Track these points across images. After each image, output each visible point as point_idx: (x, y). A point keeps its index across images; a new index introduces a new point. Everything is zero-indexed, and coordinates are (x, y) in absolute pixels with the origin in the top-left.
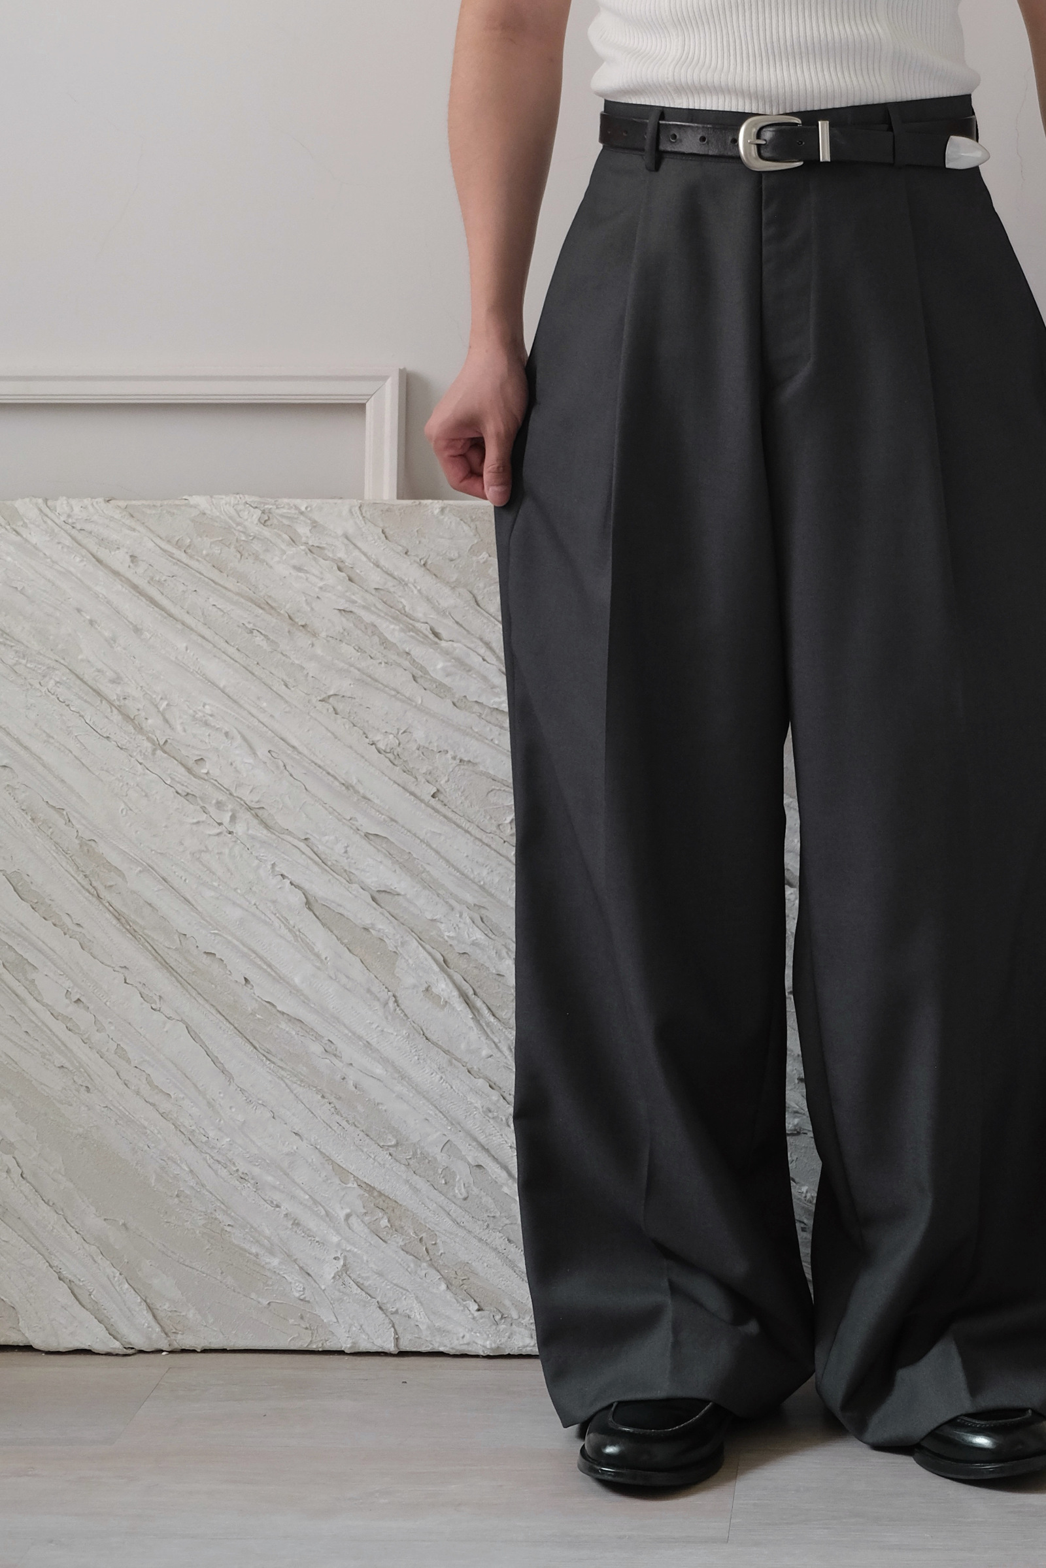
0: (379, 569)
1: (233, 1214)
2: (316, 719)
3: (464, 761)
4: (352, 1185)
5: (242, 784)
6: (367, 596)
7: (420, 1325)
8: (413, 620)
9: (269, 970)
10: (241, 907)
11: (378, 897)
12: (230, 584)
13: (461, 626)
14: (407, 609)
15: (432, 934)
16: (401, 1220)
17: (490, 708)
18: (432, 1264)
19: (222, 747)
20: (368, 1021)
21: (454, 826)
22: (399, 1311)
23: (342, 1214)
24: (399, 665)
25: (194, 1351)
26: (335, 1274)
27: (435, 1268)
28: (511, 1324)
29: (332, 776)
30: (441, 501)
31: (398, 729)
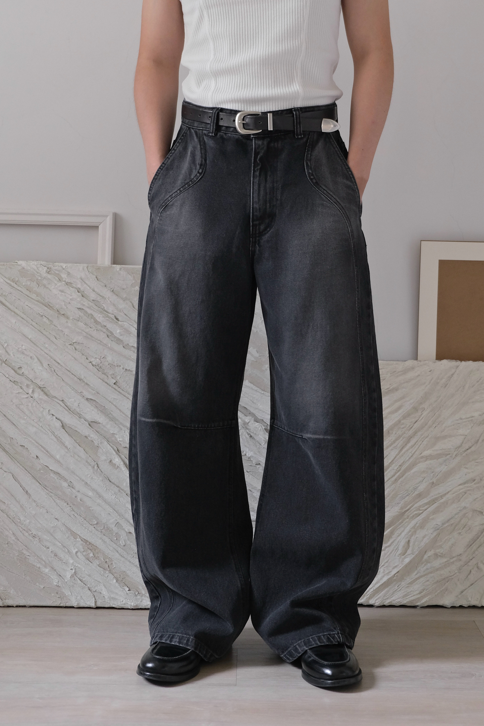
0: (94, 292)
1: (30, 551)
2: (68, 352)
4: (79, 540)
5: (37, 377)
6: (90, 303)
7: (105, 597)
8: (108, 313)
9: (47, 453)
10: (35, 427)
11: (92, 424)
12: (34, 296)
13: (127, 316)
14: (105, 308)
15: (112, 439)
16: (98, 554)
18: (110, 572)
19: (29, 362)
20: (86, 474)
21: (123, 396)
22: (97, 591)
23: (74, 551)
24: (102, 331)
25: (13, 607)
26: (71, 576)
27: (112, 574)
28: (142, 596)
29: (74, 375)
30: (120, 265)
31: (101, 357)
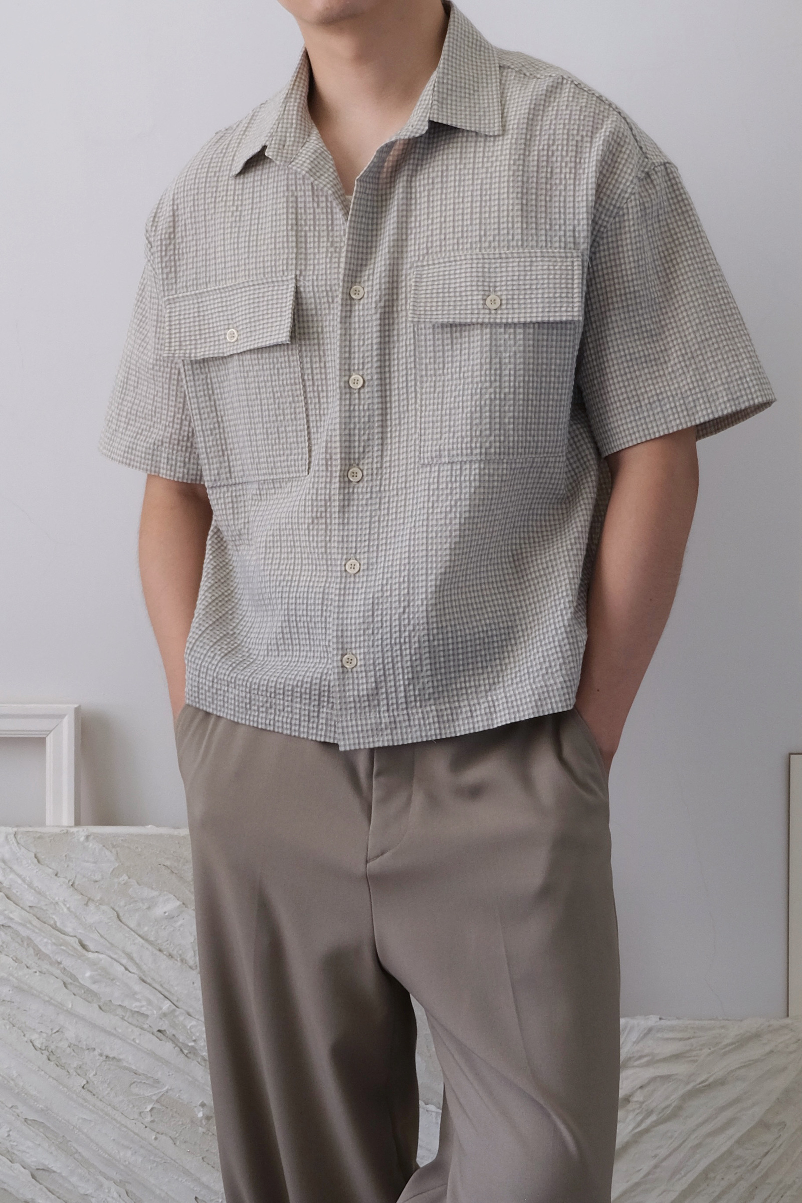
0: (33, 890)
3: (109, 1057)
6: (23, 913)
8: (64, 934)
11: (38, 1174)
13: (105, 938)
14: (58, 924)
17: (131, 1011)
21: (102, 1114)
24: (53, 975)
31: (52, 1030)
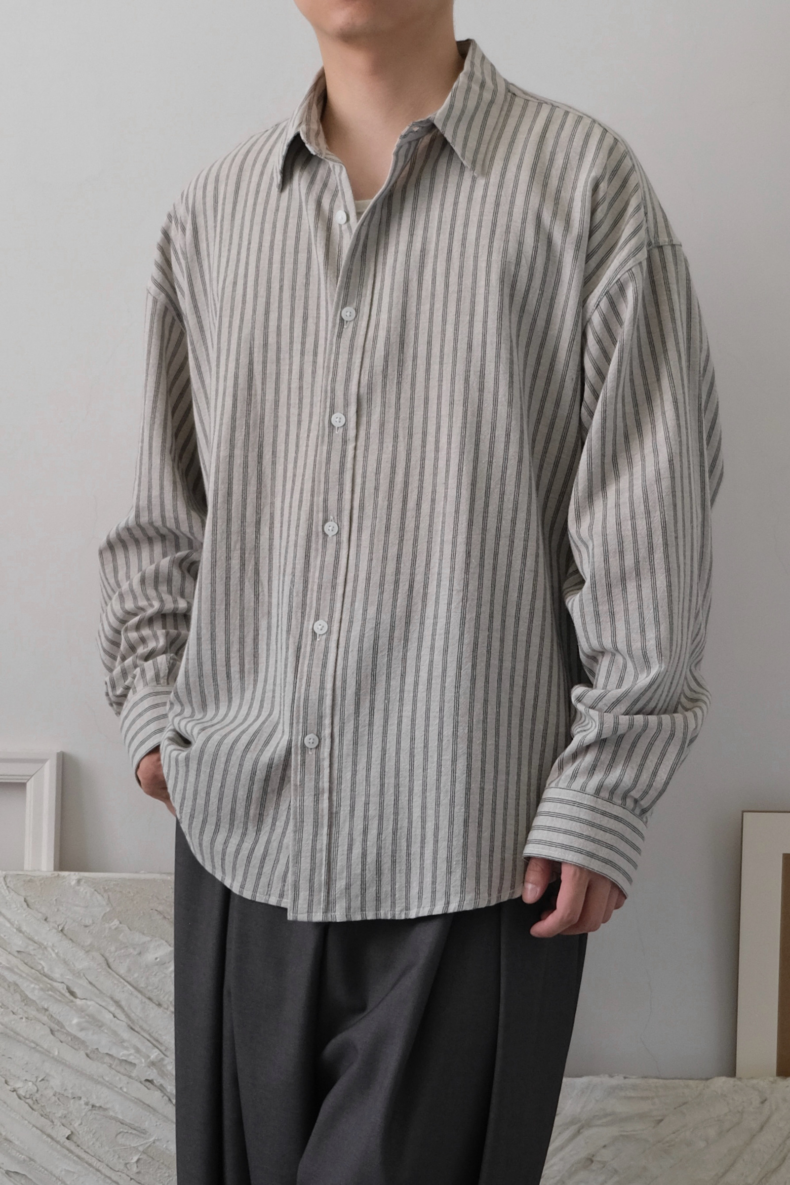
0: (21, 934)
3: (96, 1107)
6: (10, 957)
8: (52, 979)
13: (94, 986)
14: (46, 970)
17: (119, 1059)
21: (86, 1165)
24: (40, 1021)
30: (77, 873)
31: (37, 1077)
